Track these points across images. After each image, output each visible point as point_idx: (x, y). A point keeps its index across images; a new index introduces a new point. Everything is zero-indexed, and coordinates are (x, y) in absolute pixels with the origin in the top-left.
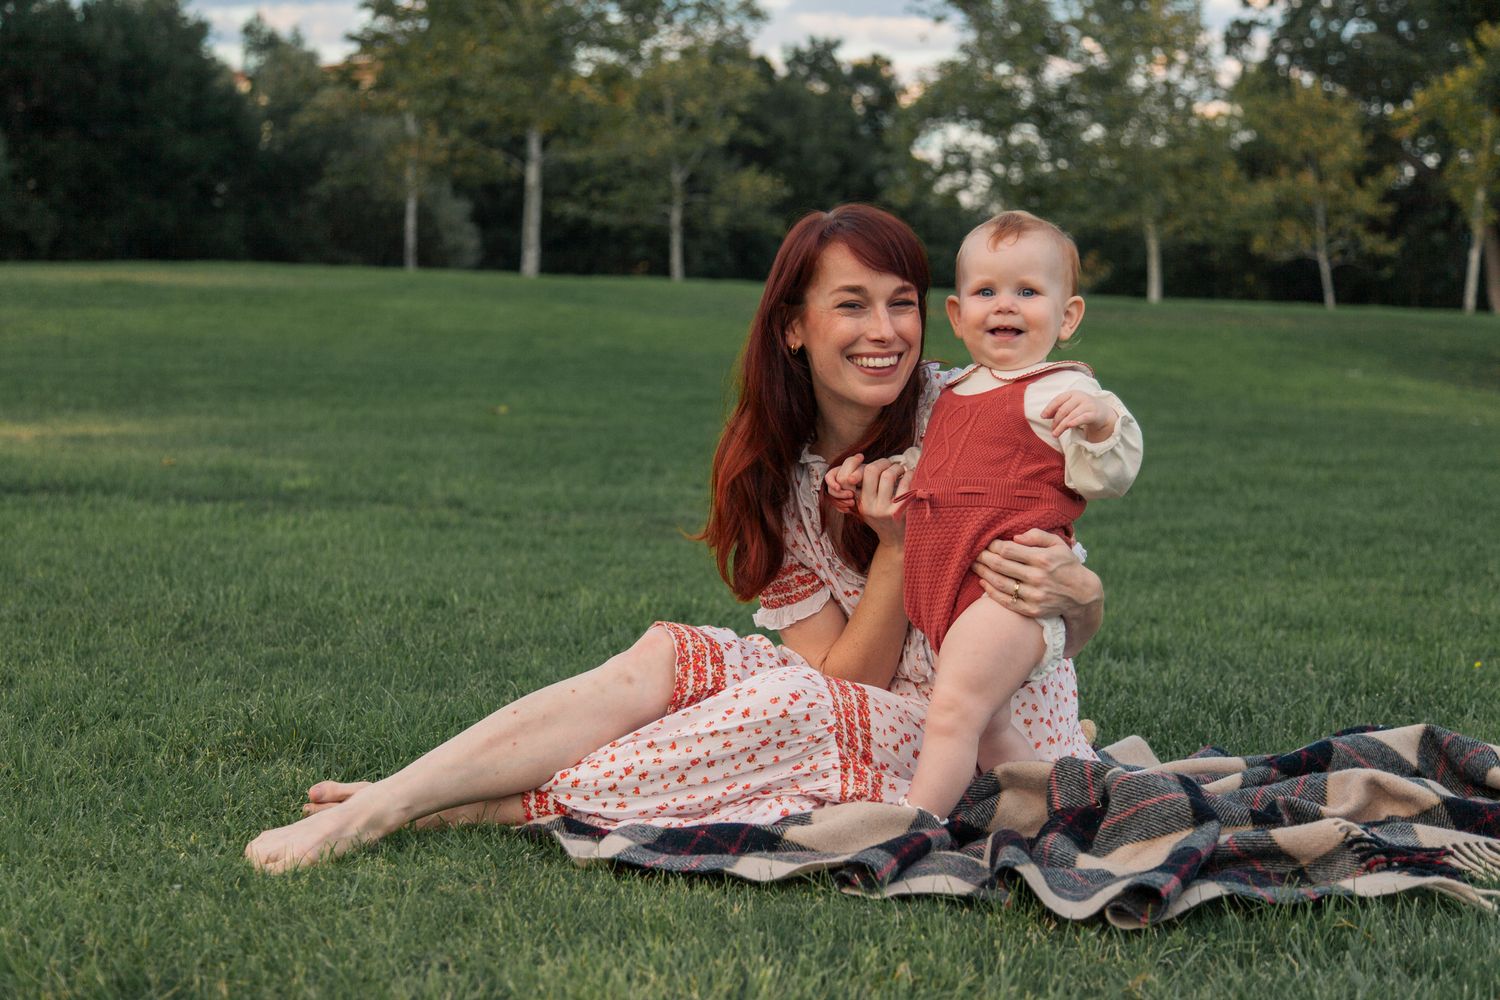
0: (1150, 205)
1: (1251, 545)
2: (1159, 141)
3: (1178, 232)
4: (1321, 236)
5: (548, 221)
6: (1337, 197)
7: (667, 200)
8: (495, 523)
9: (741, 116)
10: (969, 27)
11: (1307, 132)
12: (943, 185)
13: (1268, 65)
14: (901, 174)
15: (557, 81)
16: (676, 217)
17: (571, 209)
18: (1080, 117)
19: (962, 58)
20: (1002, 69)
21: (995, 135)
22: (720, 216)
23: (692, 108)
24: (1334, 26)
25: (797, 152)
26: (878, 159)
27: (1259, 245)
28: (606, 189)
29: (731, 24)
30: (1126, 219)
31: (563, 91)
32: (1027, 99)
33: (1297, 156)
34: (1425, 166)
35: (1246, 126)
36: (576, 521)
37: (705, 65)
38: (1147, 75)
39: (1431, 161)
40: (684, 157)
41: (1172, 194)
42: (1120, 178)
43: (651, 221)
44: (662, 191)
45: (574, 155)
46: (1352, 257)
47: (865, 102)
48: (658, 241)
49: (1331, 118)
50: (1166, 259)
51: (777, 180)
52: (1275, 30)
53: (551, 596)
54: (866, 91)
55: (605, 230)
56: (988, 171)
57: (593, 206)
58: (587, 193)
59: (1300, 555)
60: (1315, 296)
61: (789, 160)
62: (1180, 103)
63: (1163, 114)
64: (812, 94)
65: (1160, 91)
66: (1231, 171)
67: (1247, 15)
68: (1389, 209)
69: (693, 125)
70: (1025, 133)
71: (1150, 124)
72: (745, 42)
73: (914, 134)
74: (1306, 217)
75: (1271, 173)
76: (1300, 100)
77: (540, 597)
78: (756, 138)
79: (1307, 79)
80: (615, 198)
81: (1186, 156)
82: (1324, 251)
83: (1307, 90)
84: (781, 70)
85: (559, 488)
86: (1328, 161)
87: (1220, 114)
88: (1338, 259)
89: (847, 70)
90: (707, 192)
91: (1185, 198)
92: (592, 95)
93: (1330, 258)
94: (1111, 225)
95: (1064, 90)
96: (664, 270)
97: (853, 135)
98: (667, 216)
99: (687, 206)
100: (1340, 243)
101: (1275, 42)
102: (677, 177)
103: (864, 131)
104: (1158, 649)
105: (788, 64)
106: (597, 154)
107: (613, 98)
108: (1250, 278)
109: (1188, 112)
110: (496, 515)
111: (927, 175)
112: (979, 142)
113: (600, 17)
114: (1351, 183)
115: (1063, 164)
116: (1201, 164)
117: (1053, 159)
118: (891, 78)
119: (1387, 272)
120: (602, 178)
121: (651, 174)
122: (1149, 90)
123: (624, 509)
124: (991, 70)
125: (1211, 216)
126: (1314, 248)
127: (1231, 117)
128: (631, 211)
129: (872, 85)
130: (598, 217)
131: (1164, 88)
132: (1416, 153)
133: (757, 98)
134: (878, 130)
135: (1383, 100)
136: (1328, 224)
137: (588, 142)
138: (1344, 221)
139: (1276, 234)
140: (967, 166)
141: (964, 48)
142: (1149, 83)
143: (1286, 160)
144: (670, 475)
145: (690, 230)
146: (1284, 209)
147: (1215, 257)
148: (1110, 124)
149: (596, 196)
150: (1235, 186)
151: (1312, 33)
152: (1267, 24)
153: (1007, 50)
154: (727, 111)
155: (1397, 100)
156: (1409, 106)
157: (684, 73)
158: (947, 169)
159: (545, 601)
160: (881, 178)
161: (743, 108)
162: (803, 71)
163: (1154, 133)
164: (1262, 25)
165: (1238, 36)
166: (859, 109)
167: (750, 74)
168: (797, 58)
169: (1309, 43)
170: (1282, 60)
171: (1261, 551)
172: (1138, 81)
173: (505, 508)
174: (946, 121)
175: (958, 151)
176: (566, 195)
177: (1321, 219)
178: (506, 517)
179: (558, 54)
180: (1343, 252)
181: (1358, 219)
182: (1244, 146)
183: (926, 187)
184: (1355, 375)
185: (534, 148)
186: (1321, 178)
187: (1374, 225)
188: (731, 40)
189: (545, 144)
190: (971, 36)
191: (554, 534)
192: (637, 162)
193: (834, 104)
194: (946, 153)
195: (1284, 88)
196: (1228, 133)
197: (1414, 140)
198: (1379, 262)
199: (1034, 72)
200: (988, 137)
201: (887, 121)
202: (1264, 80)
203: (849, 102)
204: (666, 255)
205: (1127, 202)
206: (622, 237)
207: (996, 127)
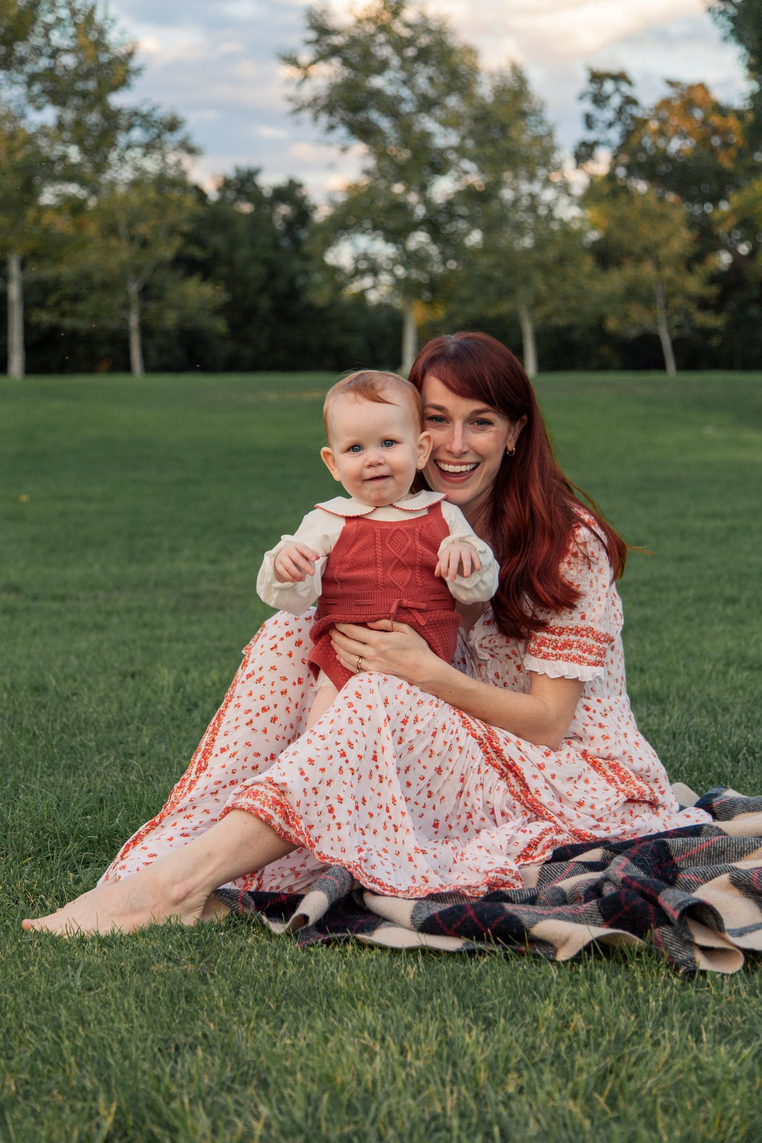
0: (524, 295)
1: (691, 593)
2: (527, 242)
3: (548, 317)
4: (661, 315)
5: (28, 328)
6: (670, 282)
7: (126, 307)
8: (55, 606)
9: (183, 234)
10: (368, 155)
11: (645, 229)
12: (355, 287)
13: (611, 177)
14: (318, 278)
15: (31, 213)
16: (134, 321)
17: (45, 318)
18: (462, 225)
19: (364, 181)
20: (398, 188)
21: (395, 242)
22: (171, 319)
23: (143, 229)
24: (661, 142)
25: (230, 262)
26: (297, 265)
27: (612, 324)
28: (75, 299)
29: (172, 158)
30: (504, 308)
31: (37, 221)
32: (420, 211)
33: (637, 249)
34: (739, 254)
35: (594, 227)
36: (122, 600)
37: (152, 195)
38: (515, 189)
39: (744, 249)
40: (138, 271)
41: (540, 284)
42: (497, 274)
43: (113, 325)
44: (121, 299)
45: (48, 272)
46: (687, 331)
47: (284, 218)
48: (121, 341)
49: (663, 217)
50: (539, 338)
51: (218, 288)
52: (615, 148)
53: (133, 676)
54: (284, 210)
55: (73, 335)
56: (391, 272)
57: (63, 314)
58: (58, 304)
59: (733, 601)
60: (660, 365)
61: (223, 270)
62: (542, 211)
63: (530, 221)
64: (240, 214)
65: (525, 202)
66: (588, 264)
67: (591, 136)
68: (714, 290)
69: (144, 244)
70: (419, 239)
71: (519, 228)
72: (184, 173)
73: (328, 243)
74: (648, 301)
75: (618, 264)
76: (638, 204)
77: (125, 676)
78: (197, 252)
79: (641, 186)
80: (81, 307)
81: (551, 253)
82: (664, 325)
83: (643, 196)
84: (213, 194)
85: (96, 569)
86: (663, 253)
87: (574, 218)
88: (675, 333)
89: (267, 192)
90: (159, 298)
91: (551, 288)
92: (62, 225)
93: (670, 331)
94: (492, 312)
95: (450, 204)
96: (126, 367)
97: (276, 246)
98: (126, 321)
99: (143, 312)
100: (677, 319)
101: (615, 157)
102: (133, 288)
103: (285, 242)
104: (653, 695)
105: (220, 190)
106: (66, 271)
107: (80, 227)
108: (605, 351)
109: (550, 217)
110: (55, 598)
111: (340, 278)
112: (382, 249)
113: (64, 158)
114: (682, 268)
115: (452, 264)
116: (562, 260)
117: (444, 262)
118: (304, 198)
119: (715, 342)
120: (70, 290)
121: (110, 286)
122: (516, 201)
123: (157, 585)
124: (388, 188)
125: (573, 303)
126: (656, 324)
127: (582, 220)
128: (96, 317)
129: (290, 204)
130: (68, 323)
131: (529, 198)
132: (731, 243)
133: (195, 219)
134: (297, 243)
135: (703, 201)
136: (666, 306)
137: (58, 260)
138: (678, 301)
139: (626, 316)
140: (374, 270)
141: (367, 172)
142: (515, 196)
143: (629, 254)
144: (187, 553)
145: (146, 331)
146: (632, 293)
147: (576, 335)
148: (487, 230)
149: (66, 306)
150: (591, 277)
151: (643, 150)
152: (607, 143)
153: (401, 172)
154: (172, 231)
155: (715, 200)
156: (724, 206)
157: (135, 200)
158: (358, 273)
159: (129, 680)
160: (300, 281)
161: (186, 227)
162: (231, 195)
163: (522, 235)
164: (603, 144)
165: (584, 153)
166: (279, 224)
167: (190, 201)
168: (226, 185)
169: (642, 157)
170: (621, 172)
171: (699, 599)
172: (507, 194)
173: (59, 591)
174: (355, 233)
175: (365, 257)
176: (41, 305)
177: (660, 301)
178: (63, 599)
179: (30, 190)
180: (679, 327)
181: (690, 297)
182: (594, 243)
183: (339, 287)
184: (709, 431)
185: (14, 268)
186: (658, 265)
187: (703, 304)
188: (171, 173)
189: (23, 266)
190: (371, 163)
191: (109, 614)
192: (98, 277)
193: (259, 221)
194: (357, 260)
195: (624, 195)
196: (580, 233)
197: (730, 234)
198: (707, 333)
199: (423, 188)
200: (390, 245)
201: (304, 234)
202: (606, 189)
203: (270, 219)
204: (127, 352)
205: (506, 293)
206: (90, 339)
207: (396, 236)
